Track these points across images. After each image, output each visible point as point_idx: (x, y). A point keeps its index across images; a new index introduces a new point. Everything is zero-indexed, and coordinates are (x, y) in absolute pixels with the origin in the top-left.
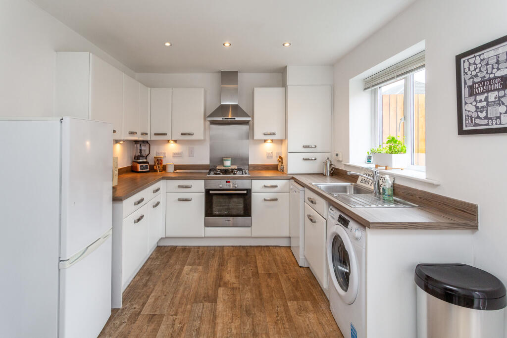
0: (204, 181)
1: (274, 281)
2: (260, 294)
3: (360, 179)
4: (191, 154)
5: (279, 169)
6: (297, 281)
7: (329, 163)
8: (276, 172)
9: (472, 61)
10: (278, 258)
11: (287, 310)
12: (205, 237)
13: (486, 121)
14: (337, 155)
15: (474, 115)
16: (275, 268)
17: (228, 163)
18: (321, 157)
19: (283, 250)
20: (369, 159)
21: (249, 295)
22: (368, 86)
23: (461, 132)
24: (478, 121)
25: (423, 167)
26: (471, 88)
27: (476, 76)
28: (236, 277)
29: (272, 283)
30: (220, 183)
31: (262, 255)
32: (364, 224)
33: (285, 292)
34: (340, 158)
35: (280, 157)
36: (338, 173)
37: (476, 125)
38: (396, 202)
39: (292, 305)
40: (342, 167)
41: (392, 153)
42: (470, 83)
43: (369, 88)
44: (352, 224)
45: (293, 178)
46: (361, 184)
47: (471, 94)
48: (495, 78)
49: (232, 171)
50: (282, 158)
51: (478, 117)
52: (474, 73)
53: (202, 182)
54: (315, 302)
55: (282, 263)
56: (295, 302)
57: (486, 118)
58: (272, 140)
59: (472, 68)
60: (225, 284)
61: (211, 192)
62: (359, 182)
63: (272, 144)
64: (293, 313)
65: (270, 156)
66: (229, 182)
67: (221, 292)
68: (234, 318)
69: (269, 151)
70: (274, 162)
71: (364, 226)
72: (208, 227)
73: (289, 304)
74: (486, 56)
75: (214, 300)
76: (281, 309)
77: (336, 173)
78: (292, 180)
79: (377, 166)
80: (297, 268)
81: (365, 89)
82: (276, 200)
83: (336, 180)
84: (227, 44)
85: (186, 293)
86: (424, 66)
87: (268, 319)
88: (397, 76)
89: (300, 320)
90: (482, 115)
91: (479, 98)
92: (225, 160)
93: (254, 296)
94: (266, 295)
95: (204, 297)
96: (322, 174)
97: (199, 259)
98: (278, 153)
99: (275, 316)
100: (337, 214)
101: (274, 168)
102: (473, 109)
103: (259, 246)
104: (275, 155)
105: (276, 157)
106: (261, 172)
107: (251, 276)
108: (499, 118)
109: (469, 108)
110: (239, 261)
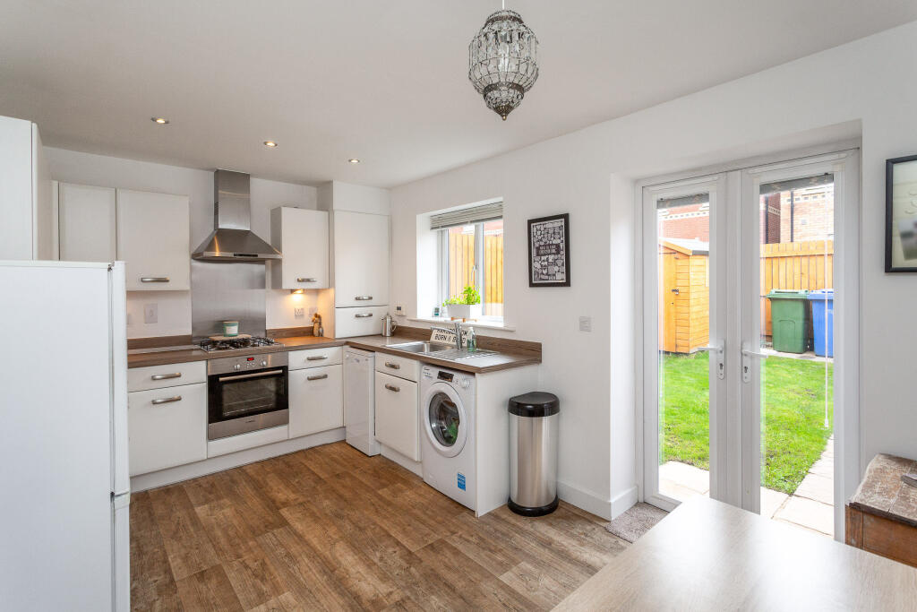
0: (205, 362)
1: (347, 479)
2: (341, 496)
3: (435, 333)
4: (151, 318)
5: (316, 332)
6: (375, 471)
7: (388, 320)
8: (313, 338)
9: (538, 227)
10: (335, 456)
11: (381, 498)
12: (208, 459)
13: (547, 277)
14: (399, 309)
15: (540, 272)
16: (338, 467)
17: (233, 330)
18: (378, 313)
19: (337, 448)
20: (437, 312)
21: (326, 503)
22: (436, 225)
23: (532, 285)
24: (543, 277)
25: (501, 318)
26: (538, 249)
27: (541, 240)
28: (293, 492)
29: (348, 482)
30: (234, 363)
31: (311, 460)
32: (470, 372)
33: (369, 484)
34: (403, 312)
35: (316, 316)
36: (400, 331)
37: (541, 279)
38: (479, 352)
39: (384, 492)
40: (406, 324)
41: (469, 303)
42: (537, 245)
43: (438, 228)
44: (457, 376)
45: (347, 343)
46: (437, 340)
47: (538, 255)
48: (552, 244)
49: (245, 343)
50: (319, 317)
51: (542, 274)
52: (540, 238)
53: (202, 364)
54: (405, 482)
55: (344, 459)
56: (385, 489)
57: (547, 274)
58: (304, 290)
59: (539, 233)
60: (285, 504)
61: (221, 379)
62: (433, 339)
63: (302, 296)
64: (390, 498)
65: (299, 315)
66: (253, 359)
67: (287, 513)
68: (327, 528)
69: (298, 307)
70: (306, 323)
71: (473, 374)
72: (213, 440)
73: (380, 492)
74: (547, 226)
75: (284, 523)
76: (375, 500)
77: (398, 332)
78: (347, 347)
79: (452, 319)
80: (367, 459)
81: (432, 228)
82: (325, 376)
83: (399, 340)
84: (271, 144)
85: (231, 533)
86: (501, 217)
87: (366, 512)
88: (472, 222)
89: (399, 500)
90: (545, 272)
91: (543, 258)
92: (228, 325)
93: (334, 500)
94: (348, 495)
95: (266, 526)
96: (381, 335)
97: (210, 493)
98: (312, 310)
99: (372, 508)
100: (435, 372)
101: (308, 332)
102: (539, 266)
103: (300, 451)
104: (307, 312)
105: (310, 315)
106: (287, 339)
107: (313, 484)
108: (554, 275)
109: (536, 265)
110: (282, 475)
